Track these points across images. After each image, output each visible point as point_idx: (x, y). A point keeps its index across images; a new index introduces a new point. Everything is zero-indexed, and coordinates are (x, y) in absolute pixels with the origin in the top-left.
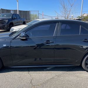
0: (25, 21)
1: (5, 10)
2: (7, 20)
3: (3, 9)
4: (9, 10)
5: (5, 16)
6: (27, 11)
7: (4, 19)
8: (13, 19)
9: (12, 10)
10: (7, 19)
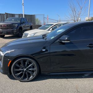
0: (32, 25)
1: (9, 14)
3: (7, 14)
4: (14, 14)
5: (13, 20)
6: (32, 15)
8: (22, 23)
9: (17, 14)
10: (16, 24)
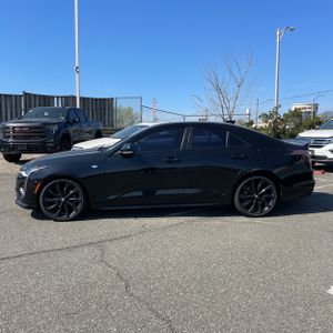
0: (101, 128)
2: (56, 127)
5: (45, 114)
7: (46, 124)
8: (70, 123)
9: (58, 97)
10: (55, 124)
